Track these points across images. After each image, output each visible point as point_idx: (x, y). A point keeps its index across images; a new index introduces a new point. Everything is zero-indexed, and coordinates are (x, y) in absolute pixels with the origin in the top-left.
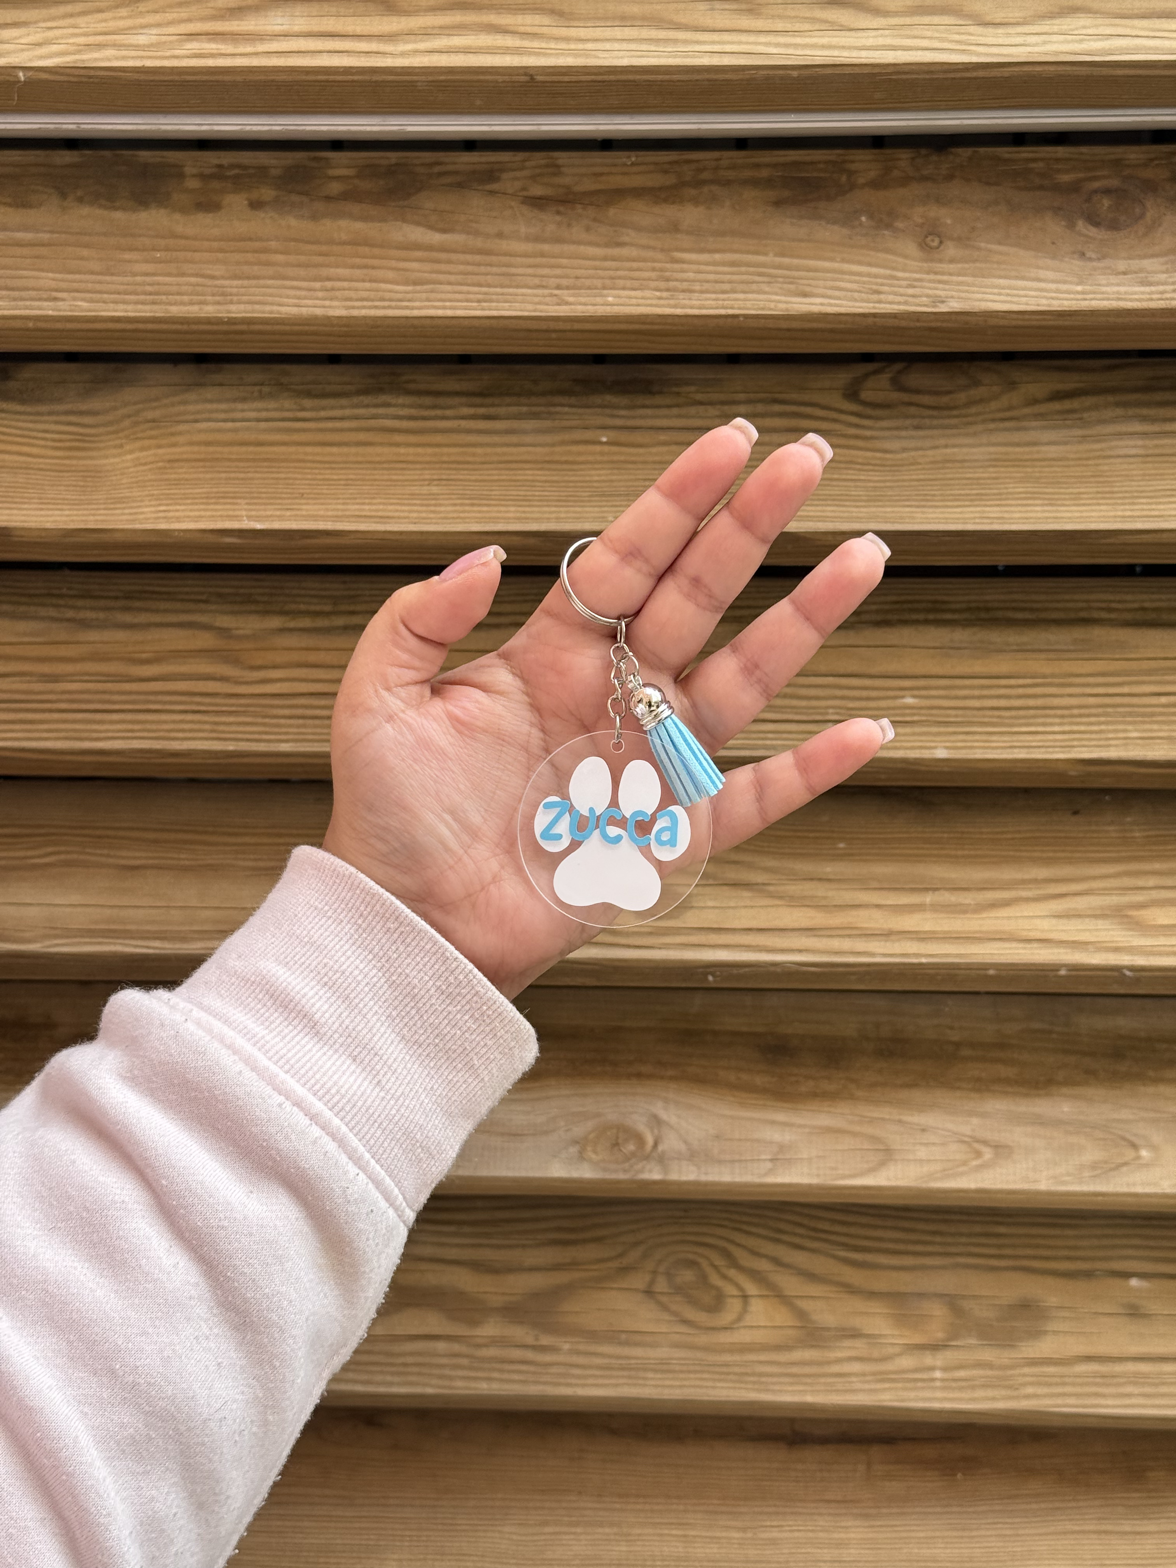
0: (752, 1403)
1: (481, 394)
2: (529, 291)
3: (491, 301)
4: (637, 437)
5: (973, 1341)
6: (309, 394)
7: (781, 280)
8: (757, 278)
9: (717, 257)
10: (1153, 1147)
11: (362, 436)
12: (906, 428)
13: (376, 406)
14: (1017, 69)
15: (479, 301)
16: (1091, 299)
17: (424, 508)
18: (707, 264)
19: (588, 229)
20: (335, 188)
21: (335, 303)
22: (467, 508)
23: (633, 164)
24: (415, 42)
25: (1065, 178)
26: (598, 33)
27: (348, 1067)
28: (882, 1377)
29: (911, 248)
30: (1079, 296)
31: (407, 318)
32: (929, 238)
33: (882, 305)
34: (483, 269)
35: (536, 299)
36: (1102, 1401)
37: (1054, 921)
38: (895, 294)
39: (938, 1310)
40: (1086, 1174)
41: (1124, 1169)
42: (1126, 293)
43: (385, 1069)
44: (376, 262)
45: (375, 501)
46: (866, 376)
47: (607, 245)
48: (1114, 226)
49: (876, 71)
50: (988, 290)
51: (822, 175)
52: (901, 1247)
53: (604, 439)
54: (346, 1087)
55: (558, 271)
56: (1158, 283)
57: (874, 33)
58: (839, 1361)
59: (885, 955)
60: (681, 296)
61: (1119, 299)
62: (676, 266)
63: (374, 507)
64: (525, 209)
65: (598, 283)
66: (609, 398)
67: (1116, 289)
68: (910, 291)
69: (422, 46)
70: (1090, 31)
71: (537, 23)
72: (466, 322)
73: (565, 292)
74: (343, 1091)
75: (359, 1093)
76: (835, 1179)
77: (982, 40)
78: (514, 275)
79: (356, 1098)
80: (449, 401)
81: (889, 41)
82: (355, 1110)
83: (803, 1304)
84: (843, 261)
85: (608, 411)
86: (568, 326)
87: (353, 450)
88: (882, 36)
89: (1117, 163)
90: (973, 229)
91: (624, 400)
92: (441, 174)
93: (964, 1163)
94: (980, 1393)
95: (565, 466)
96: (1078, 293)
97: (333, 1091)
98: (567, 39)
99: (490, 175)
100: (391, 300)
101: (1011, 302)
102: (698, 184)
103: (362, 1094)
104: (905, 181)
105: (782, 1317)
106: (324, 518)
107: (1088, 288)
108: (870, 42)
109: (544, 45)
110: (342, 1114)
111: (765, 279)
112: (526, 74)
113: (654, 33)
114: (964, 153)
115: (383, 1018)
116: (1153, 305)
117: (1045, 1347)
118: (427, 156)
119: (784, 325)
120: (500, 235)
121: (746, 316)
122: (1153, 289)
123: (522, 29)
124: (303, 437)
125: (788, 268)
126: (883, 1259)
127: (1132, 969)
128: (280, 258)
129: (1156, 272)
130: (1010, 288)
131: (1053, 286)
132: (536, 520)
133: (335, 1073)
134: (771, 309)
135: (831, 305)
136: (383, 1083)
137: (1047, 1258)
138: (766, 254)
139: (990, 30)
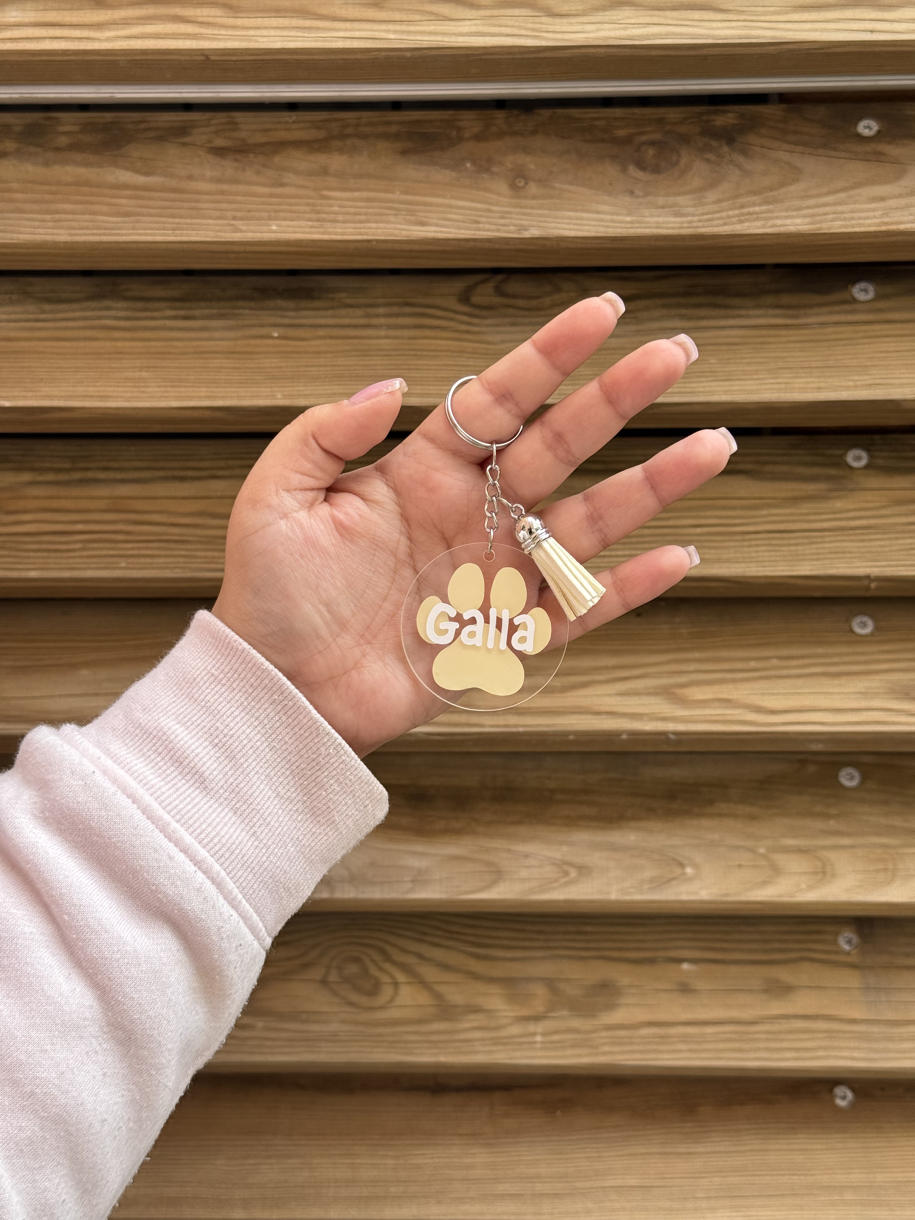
0: (400, 1064)
1: (181, 299)
2: (211, 222)
3: (183, 229)
4: (300, 333)
5: (565, 1013)
6: (49, 301)
7: (404, 213)
8: (386, 211)
9: (357, 194)
10: (695, 866)
11: (89, 333)
12: (504, 325)
13: (100, 309)
14: (575, 51)
15: (173, 230)
16: (637, 228)
17: (136, 389)
18: (349, 200)
19: (258, 173)
20: (63, 141)
21: (61, 231)
22: (169, 389)
23: (294, 122)
24: (118, 29)
25: (621, 133)
26: (259, 22)
27: (230, 819)
28: (496, 1041)
29: (503, 187)
30: (629, 225)
31: (117, 242)
32: (518, 180)
33: (481, 233)
34: (177, 204)
35: (218, 228)
36: (660, 1056)
37: (619, 698)
38: (490, 223)
39: (540, 991)
40: (646, 886)
41: (674, 882)
42: (663, 223)
43: (261, 822)
44: (93, 199)
45: (98, 384)
46: (476, 285)
47: (273, 185)
48: (656, 170)
49: (470, 52)
50: (562, 221)
51: (438, 131)
52: (514, 943)
53: (276, 335)
54: (227, 837)
55: (234, 206)
56: (687, 215)
57: (468, 23)
58: (465, 1030)
59: (492, 726)
60: (328, 225)
61: (658, 228)
62: (325, 202)
63: (97, 389)
64: (210, 157)
65: (265, 215)
66: (280, 302)
67: (656, 219)
68: (502, 221)
69: (122, 33)
70: (632, 21)
71: (212, 14)
72: (163, 246)
73: (240, 222)
74: (224, 841)
75: (237, 842)
76: (462, 894)
77: (551, 28)
78: (201, 209)
79: (234, 846)
80: (157, 305)
81: (481, 29)
82: (233, 857)
83: (438, 988)
84: (452, 197)
85: (279, 313)
86: (242, 248)
87: (82, 344)
88: (475, 25)
89: (661, 121)
90: (551, 173)
91: (290, 304)
92: (146, 130)
93: (556, 880)
94: (569, 1052)
95: (245, 356)
96: (627, 222)
97: (216, 840)
98: (234, 27)
99: (183, 131)
100: (105, 229)
101: (578, 230)
102: (343, 137)
103: (240, 843)
104: (500, 135)
105: (423, 998)
106: (58, 397)
107: (635, 218)
108: (466, 29)
109: (216, 32)
110: (222, 860)
111: (393, 212)
112: (203, 55)
113: (301, 23)
114: (546, 113)
115: (263, 777)
116: (683, 232)
117: (618, 1016)
118: (135, 116)
119: (407, 247)
120: (190, 178)
121: (378, 241)
122: (684, 219)
123: (200, 19)
124: (43, 334)
125: (411, 203)
126: (500, 953)
127: (675, 733)
128: (19, 196)
129: (686, 207)
130: (577, 218)
131: (608, 217)
132: (223, 398)
133: (218, 824)
134: (396, 236)
135: (441, 232)
136: (259, 833)
137: (621, 949)
138: (393, 193)
139: (558, 20)
